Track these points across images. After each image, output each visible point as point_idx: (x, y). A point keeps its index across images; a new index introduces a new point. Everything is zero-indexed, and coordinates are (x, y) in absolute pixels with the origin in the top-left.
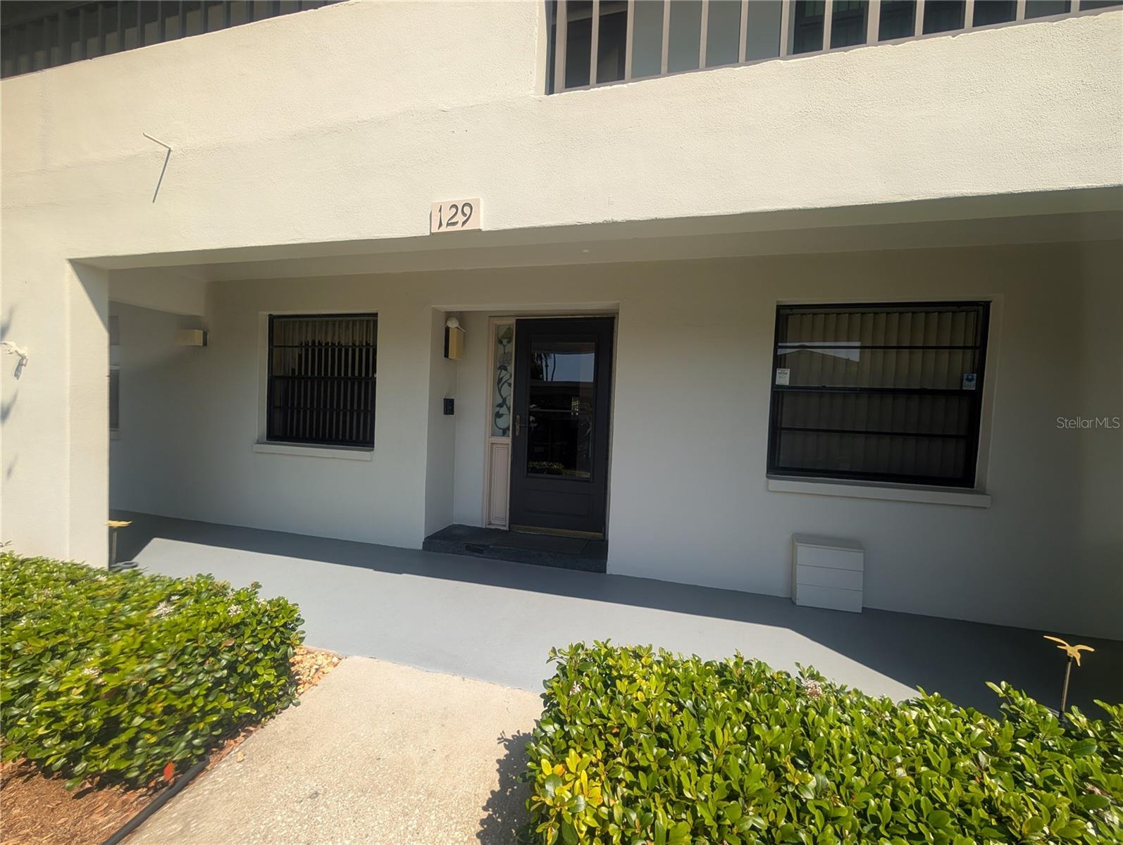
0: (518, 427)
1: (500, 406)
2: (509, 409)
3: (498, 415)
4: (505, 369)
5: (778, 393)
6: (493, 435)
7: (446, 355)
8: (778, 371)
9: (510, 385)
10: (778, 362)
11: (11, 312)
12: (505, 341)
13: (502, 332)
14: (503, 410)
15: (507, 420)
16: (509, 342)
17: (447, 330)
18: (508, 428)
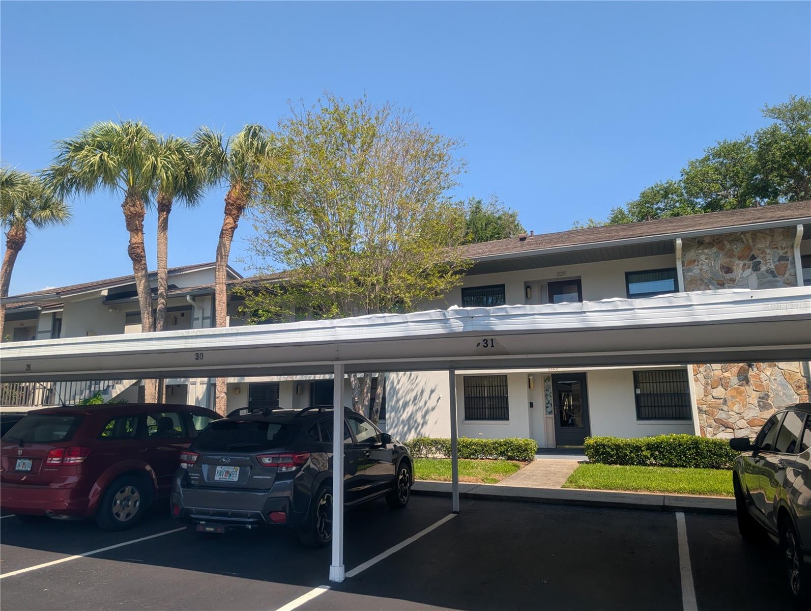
0: (556, 411)
1: (548, 404)
2: (551, 405)
3: (547, 407)
4: (548, 391)
5: (637, 397)
6: (546, 414)
7: (530, 387)
8: (637, 389)
9: (551, 396)
10: (636, 387)
11: (436, 386)
12: (547, 381)
13: (546, 378)
14: (549, 405)
15: (551, 409)
16: (549, 381)
17: (529, 379)
18: (552, 412)
